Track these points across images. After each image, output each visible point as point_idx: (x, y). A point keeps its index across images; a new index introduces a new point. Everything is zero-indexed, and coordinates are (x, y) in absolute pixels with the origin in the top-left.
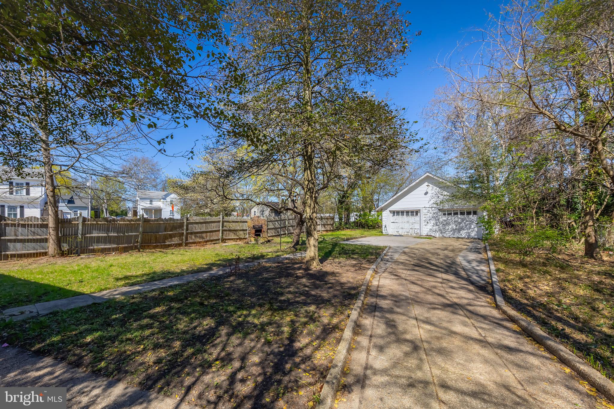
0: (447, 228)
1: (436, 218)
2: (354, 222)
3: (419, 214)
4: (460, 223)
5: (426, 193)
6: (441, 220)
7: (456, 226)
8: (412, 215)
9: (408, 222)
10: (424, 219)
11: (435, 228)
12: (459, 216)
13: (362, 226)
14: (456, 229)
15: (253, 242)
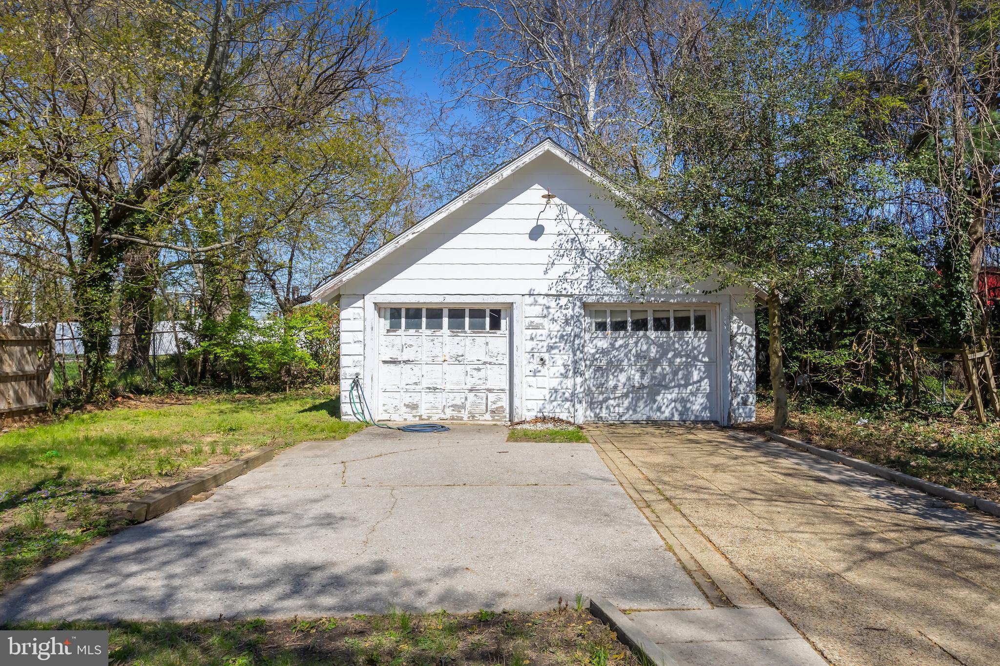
0: (612, 383)
1: (572, 341)
2: (175, 360)
3: (504, 323)
4: (656, 363)
5: (537, 233)
6: (590, 349)
7: (643, 374)
8: (477, 327)
9: (458, 359)
10: (530, 345)
11: (569, 383)
12: (652, 334)
13: (215, 376)
14: (642, 387)
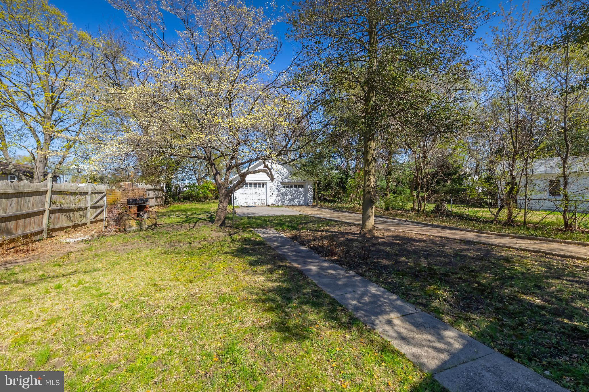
0: (286, 198)
1: (278, 190)
3: (265, 186)
4: (294, 194)
7: (292, 196)
8: (259, 187)
9: (256, 193)
10: (270, 190)
11: (278, 198)
12: (293, 188)
15: (135, 227)
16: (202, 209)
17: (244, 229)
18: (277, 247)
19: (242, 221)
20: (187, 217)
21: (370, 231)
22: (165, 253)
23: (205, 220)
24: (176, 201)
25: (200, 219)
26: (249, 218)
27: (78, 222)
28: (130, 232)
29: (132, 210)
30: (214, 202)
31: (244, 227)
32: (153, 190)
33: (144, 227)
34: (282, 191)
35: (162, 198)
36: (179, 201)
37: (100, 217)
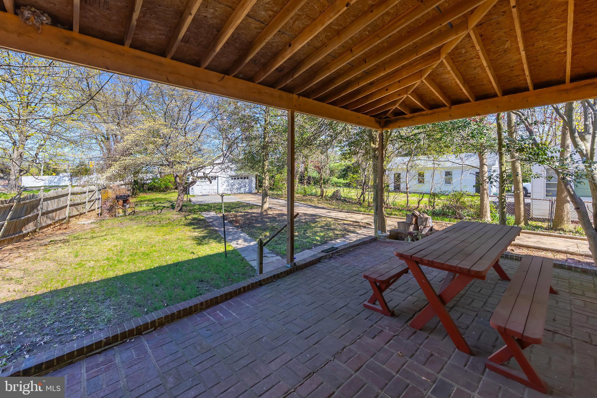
0: (234, 187)
1: (228, 181)
3: (216, 179)
4: (241, 184)
10: (221, 182)
11: (227, 187)
12: (240, 180)
14: (238, 188)
15: (122, 214)
16: (165, 199)
17: (195, 213)
18: (211, 222)
19: (195, 207)
20: (154, 205)
21: (266, 211)
22: (147, 226)
23: (168, 207)
24: (141, 192)
25: (165, 207)
26: (200, 205)
27: (82, 211)
28: (118, 217)
29: (120, 203)
30: (175, 192)
31: (195, 212)
32: (125, 185)
33: (127, 214)
34: (230, 182)
35: (130, 190)
36: (144, 191)
37: (93, 208)
